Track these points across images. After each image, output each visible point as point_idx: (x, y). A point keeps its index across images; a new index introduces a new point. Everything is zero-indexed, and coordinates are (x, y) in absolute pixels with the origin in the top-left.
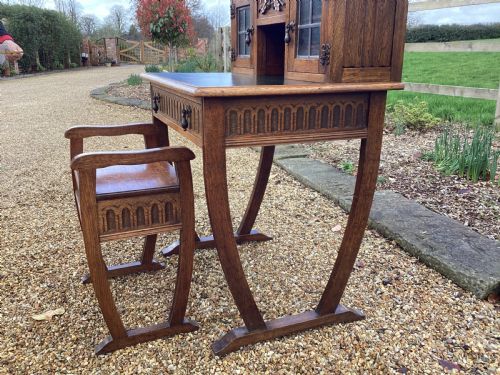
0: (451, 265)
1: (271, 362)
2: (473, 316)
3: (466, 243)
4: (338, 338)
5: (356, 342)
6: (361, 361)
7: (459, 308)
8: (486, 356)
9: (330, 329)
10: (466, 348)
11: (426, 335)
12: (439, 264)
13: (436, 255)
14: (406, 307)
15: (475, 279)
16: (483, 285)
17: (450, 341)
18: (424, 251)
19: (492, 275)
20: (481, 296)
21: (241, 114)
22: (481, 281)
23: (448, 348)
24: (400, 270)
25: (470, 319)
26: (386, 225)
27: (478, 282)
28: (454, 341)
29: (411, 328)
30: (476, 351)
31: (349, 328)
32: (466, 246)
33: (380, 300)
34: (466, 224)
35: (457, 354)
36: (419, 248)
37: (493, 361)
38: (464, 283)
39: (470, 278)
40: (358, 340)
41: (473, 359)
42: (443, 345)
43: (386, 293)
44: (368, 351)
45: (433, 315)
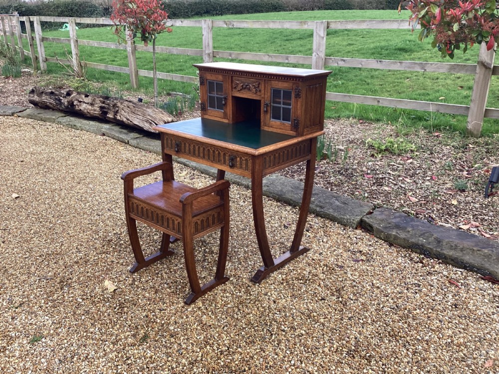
0: (336, 214)
1: (283, 280)
2: (356, 238)
3: (336, 201)
4: (305, 261)
5: (313, 261)
6: (321, 269)
7: (348, 235)
8: (370, 253)
9: (298, 259)
10: (361, 252)
11: (340, 251)
12: (329, 215)
13: (325, 210)
14: (325, 240)
15: (350, 219)
16: (354, 222)
17: (352, 250)
18: (318, 209)
19: (356, 216)
20: (354, 227)
21: (268, 158)
22: (353, 220)
23: (353, 254)
24: (310, 223)
25: (355, 239)
26: (290, 198)
27: (352, 221)
28: (354, 250)
29: (333, 249)
30: (365, 252)
31: (306, 256)
32: (337, 203)
33: (310, 240)
34: (330, 189)
35: (358, 255)
36: (315, 208)
37: (374, 255)
38: (345, 222)
39: (347, 219)
40: (314, 260)
41: (365, 256)
42: (350, 253)
43: (312, 236)
44: (322, 264)
45: (339, 241)
